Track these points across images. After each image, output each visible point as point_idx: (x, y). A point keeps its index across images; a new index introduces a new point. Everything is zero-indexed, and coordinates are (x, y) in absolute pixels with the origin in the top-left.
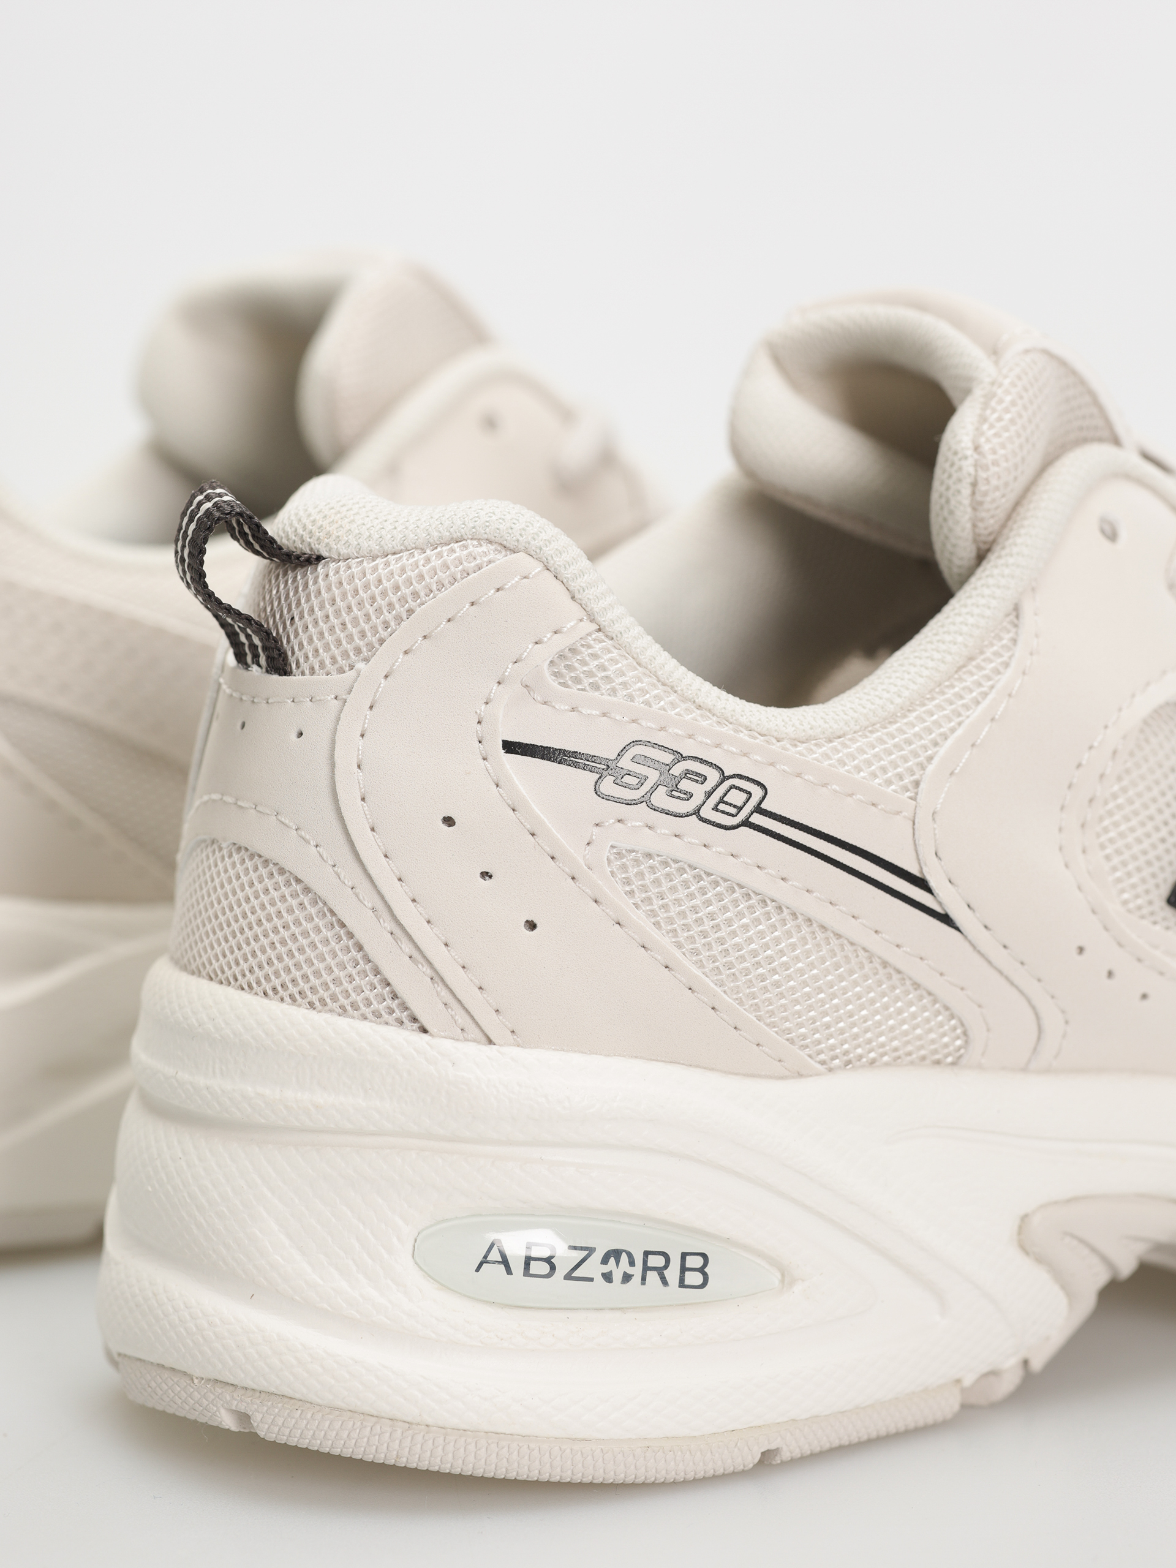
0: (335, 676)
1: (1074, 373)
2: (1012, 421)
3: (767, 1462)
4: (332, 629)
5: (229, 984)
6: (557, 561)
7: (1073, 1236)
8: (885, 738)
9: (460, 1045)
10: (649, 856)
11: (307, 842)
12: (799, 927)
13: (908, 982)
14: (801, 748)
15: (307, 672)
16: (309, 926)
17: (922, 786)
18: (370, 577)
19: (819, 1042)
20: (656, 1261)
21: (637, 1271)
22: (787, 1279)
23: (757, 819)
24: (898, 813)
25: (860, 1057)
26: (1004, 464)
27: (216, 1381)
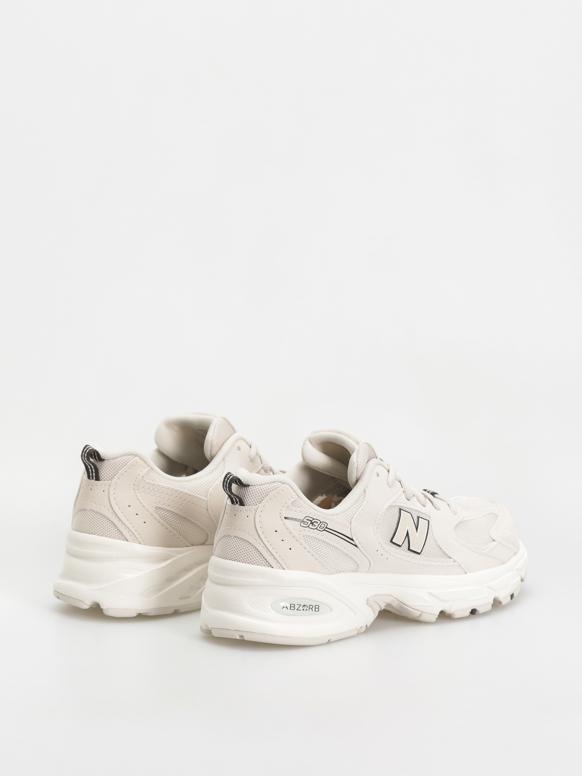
0: (254, 506)
1: (370, 446)
2: (363, 457)
3: (329, 642)
4: (253, 498)
5: (235, 561)
6: (292, 485)
7: (376, 602)
8: (345, 514)
9: (279, 570)
10: (309, 536)
11: (250, 535)
12: (332, 548)
13: (349, 557)
14: (332, 516)
15: (248, 505)
16: (247, 549)
17: (352, 522)
18: (260, 489)
19: (335, 568)
20: (311, 607)
21: (308, 609)
22: (331, 609)
23: (326, 529)
24: (348, 527)
25: (341, 571)
26: (362, 465)
27: (236, 630)
